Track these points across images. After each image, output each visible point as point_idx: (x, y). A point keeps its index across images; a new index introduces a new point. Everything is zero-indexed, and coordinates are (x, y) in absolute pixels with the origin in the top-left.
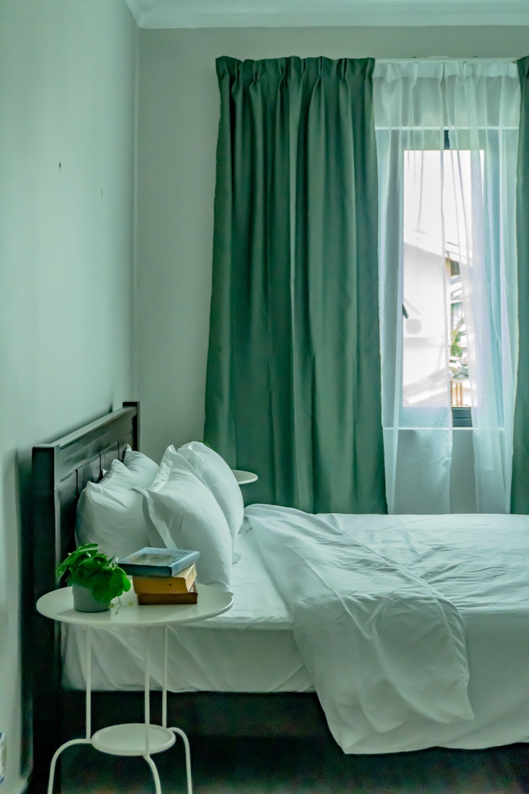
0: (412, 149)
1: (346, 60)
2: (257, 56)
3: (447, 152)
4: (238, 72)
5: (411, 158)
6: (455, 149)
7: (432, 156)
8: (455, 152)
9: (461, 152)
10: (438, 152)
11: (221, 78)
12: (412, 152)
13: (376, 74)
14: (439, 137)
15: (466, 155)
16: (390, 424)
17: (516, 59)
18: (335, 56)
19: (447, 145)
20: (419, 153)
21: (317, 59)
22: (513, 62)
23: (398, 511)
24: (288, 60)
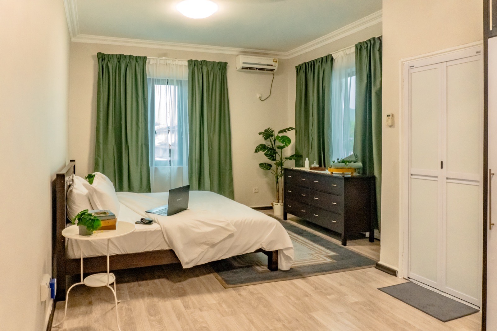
0: (158, 84)
1: (138, 56)
2: (110, 53)
3: (167, 86)
4: (104, 57)
5: (157, 87)
6: (169, 85)
7: (163, 87)
8: (169, 86)
9: (171, 86)
10: (165, 86)
11: (99, 59)
12: (157, 85)
13: (147, 61)
14: (165, 81)
15: (172, 87)
16: (152, 166)
17: (187, 60)
18: (135, 55)
19: (167, 84)
20: (159, 86)
21: (129, 55)
22: (187, 61)
23: (154, 192)
24: (121, 55)
